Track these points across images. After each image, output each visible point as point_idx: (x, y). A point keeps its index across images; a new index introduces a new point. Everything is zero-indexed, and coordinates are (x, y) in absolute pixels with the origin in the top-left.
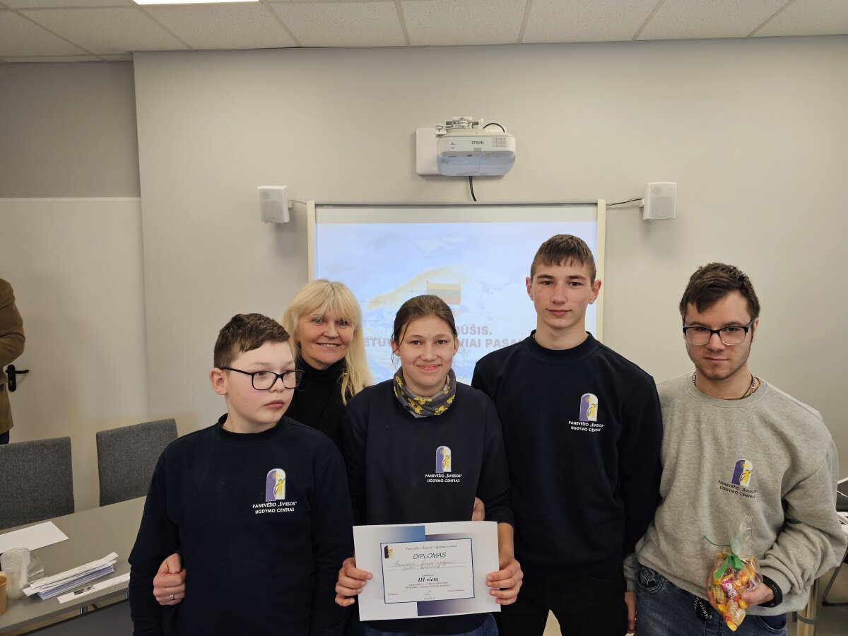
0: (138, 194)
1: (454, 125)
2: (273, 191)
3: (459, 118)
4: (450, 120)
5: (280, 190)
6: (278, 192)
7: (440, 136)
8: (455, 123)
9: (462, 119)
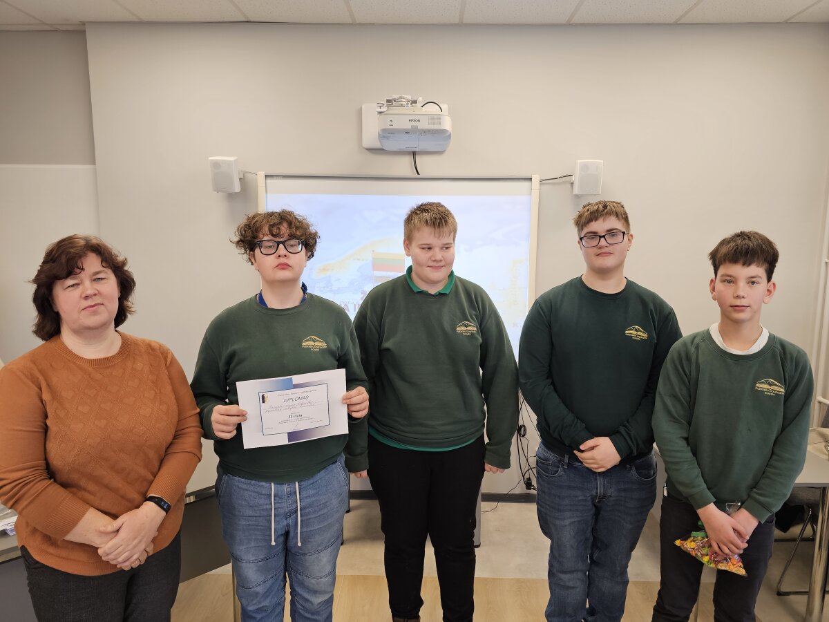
0: (93, 162)
1: (394, 103)
2: (224, 162)
3: (399, 96)
4: (391, 98)
5: (230, 161)
6: (229, 163)
7: (380, 113)
8: (395, 101)
9: (401, 97)
